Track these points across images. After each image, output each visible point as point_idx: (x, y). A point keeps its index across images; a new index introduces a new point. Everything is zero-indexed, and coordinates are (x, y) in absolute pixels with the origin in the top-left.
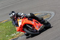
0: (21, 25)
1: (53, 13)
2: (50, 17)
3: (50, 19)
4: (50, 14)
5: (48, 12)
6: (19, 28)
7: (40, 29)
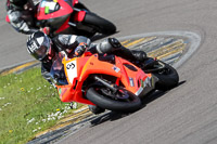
0: (76, 80)
1: (195, 38)
2: (186, 51)
3: (186, 56)
4: (185, 39)
5: (177, 34)
6: (69, 89)
7: (141, 89)
